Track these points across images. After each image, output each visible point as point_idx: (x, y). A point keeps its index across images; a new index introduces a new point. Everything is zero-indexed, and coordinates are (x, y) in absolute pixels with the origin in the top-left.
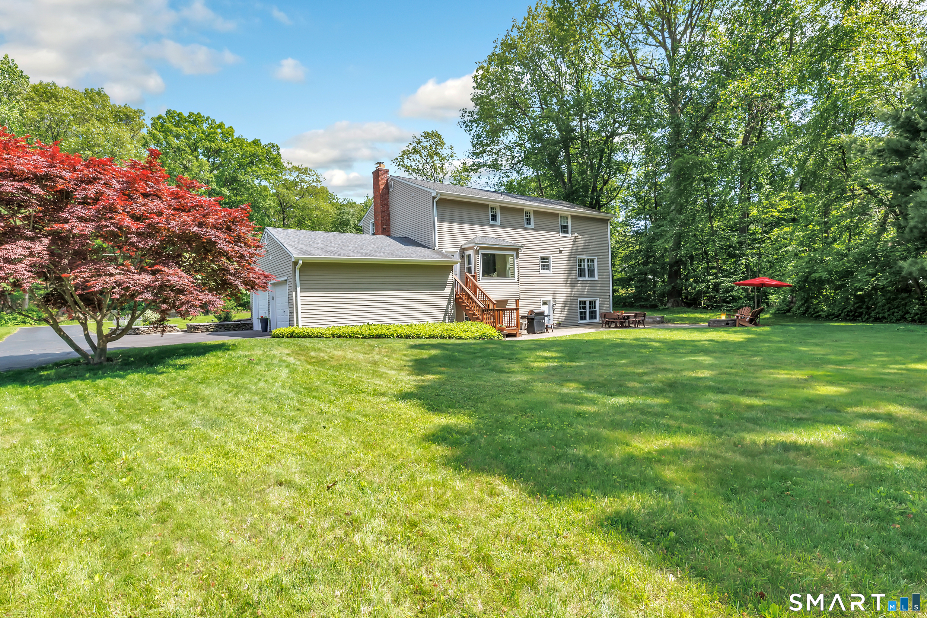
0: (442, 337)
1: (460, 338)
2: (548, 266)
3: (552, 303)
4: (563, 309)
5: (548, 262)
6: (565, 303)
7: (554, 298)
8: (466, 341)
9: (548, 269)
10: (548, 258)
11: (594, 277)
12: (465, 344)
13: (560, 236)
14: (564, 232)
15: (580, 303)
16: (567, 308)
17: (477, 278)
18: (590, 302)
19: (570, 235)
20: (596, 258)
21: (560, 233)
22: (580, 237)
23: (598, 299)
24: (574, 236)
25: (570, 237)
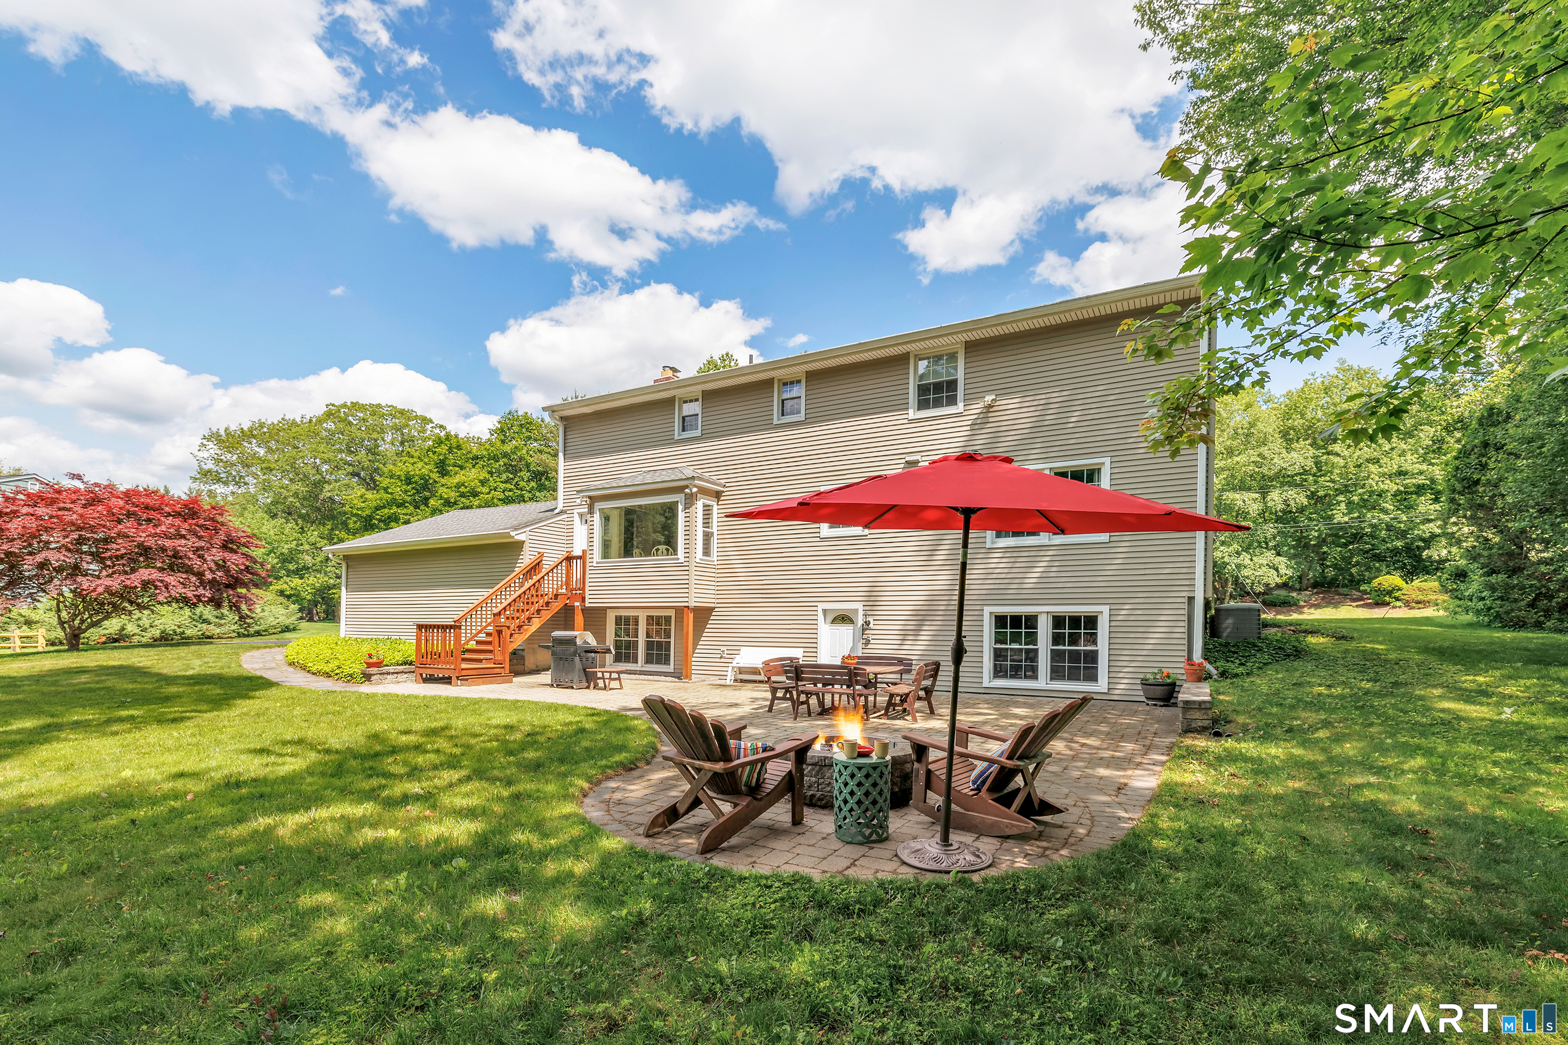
3: (860, 621)
4: (908, 634)
6: (921, 619)
13: (911, 421)
14: (938, 404)
15: (1000, 621)
16: (925, 636)
17: (588, 560)
18: (1058, 621)
19: (960, 407)
20: (1107, 461)
21: (911, 411)
22: (1010, 403)
23: (1105, 609)
24: (977, 407)
25: (959, 415)
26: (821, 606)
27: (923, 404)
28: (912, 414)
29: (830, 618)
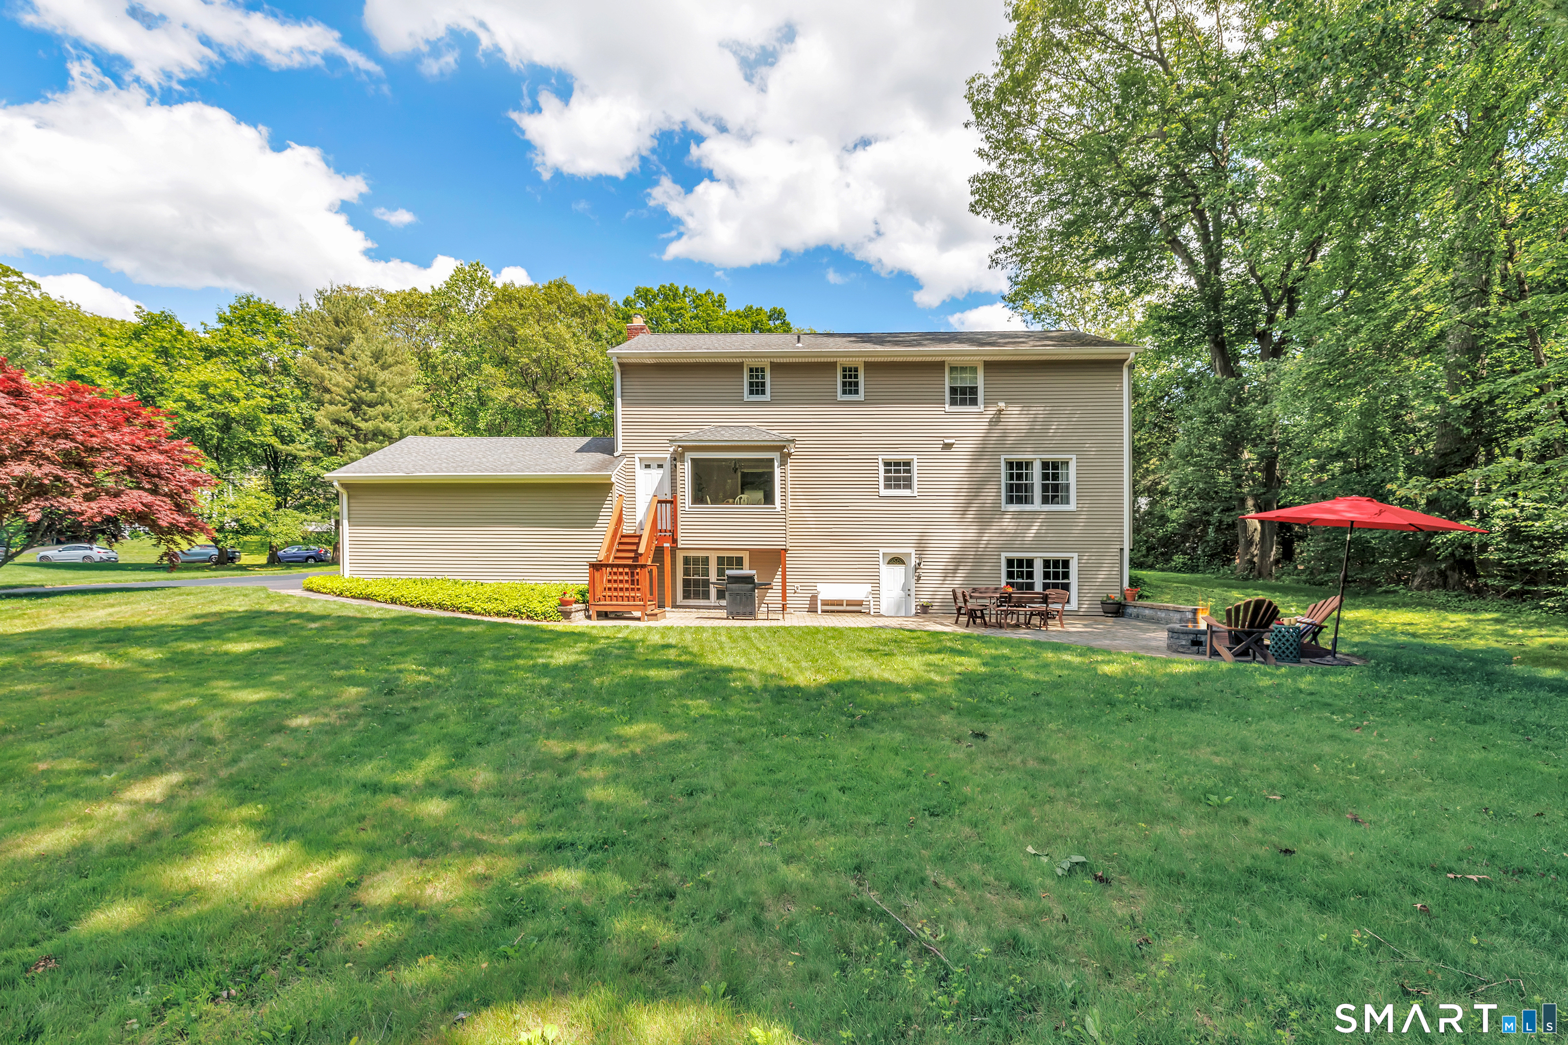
0: (441, 607)
1: (470, 611)
2: (910, 479)
3: (914, 561)
4: (949, 573)
5: (909, 471)
6: (958, 561)
7: (921, 547)
8: (479, 618)
9: (909, 486)
10: (908, 464)
11: (1068, 503)
12: (505, 624)
13: (947, 413)
14: (963, 402)
15: (1010, 562)
16: (961, 574)
17: (679, 505)
18: (1047, 563)
19: (981, 407)
20: (1074, 457)
21: (947, 406)
22: (1014, 410)
23: (1075, 555)
24: (992, 410)
25: (981, 413)
26: (882, 550)
27: (953, 402)
28: (947, 407)
29: (887, 560)
